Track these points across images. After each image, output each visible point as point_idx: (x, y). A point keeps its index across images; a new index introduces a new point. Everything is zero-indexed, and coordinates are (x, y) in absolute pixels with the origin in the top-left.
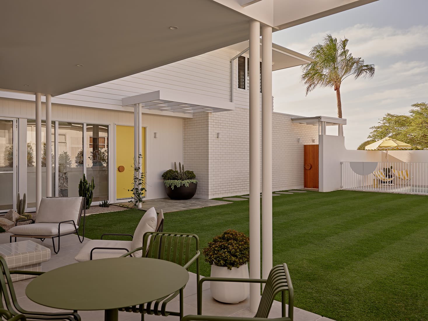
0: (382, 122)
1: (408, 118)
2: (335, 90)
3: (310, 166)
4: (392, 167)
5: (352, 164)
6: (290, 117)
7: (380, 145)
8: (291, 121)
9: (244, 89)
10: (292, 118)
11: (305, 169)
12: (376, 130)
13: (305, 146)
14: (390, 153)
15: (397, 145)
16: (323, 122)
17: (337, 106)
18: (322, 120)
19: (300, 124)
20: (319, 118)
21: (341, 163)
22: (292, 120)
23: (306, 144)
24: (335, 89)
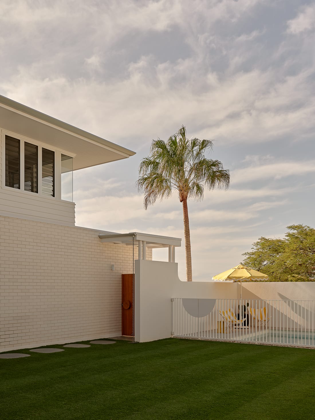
0: (255, 247)
1: (283, 243)
2: (181, 202)
3: (129, 304)
4: (248, 304)
5: (185, 301)
6: (98, 234)
7: (230, 274)
8: (98, 239)
9: (19, 188)
10: (100, 235)
11: (123, 309)
12: (249, 256)
13: (123, 276)
14: (244, 284)
15: (250, 276)
16: (141, 242)
17: (183, 223)
18: (138, 238)
19: (114, 245)
20: (133, 235)
21: (172, 300)
22: (100, 237)
23: (125, 273)
24: (181, 200)
